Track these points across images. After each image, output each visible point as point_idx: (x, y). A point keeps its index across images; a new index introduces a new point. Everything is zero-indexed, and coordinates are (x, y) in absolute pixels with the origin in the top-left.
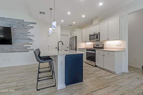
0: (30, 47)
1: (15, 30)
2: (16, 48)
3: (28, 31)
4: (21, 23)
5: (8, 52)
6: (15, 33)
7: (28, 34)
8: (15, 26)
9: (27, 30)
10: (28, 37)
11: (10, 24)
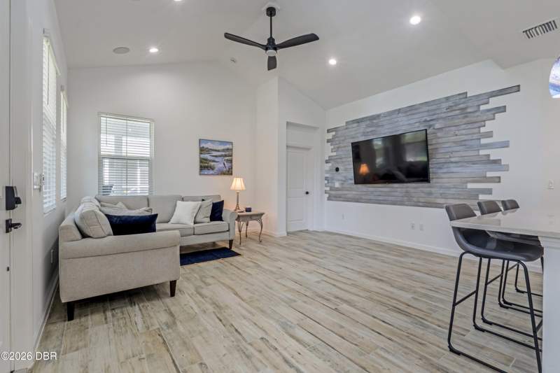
0: (489, 192)
1: (439, 135)
2: (441, 194)
3: (483, 130)
4: (456, 105)
5: (421, 204)
6: (438, 146)
7: (483, 141)
8: (440, 121)
9: (479, 127)
10: (482, 152)
11: (426, 121)
